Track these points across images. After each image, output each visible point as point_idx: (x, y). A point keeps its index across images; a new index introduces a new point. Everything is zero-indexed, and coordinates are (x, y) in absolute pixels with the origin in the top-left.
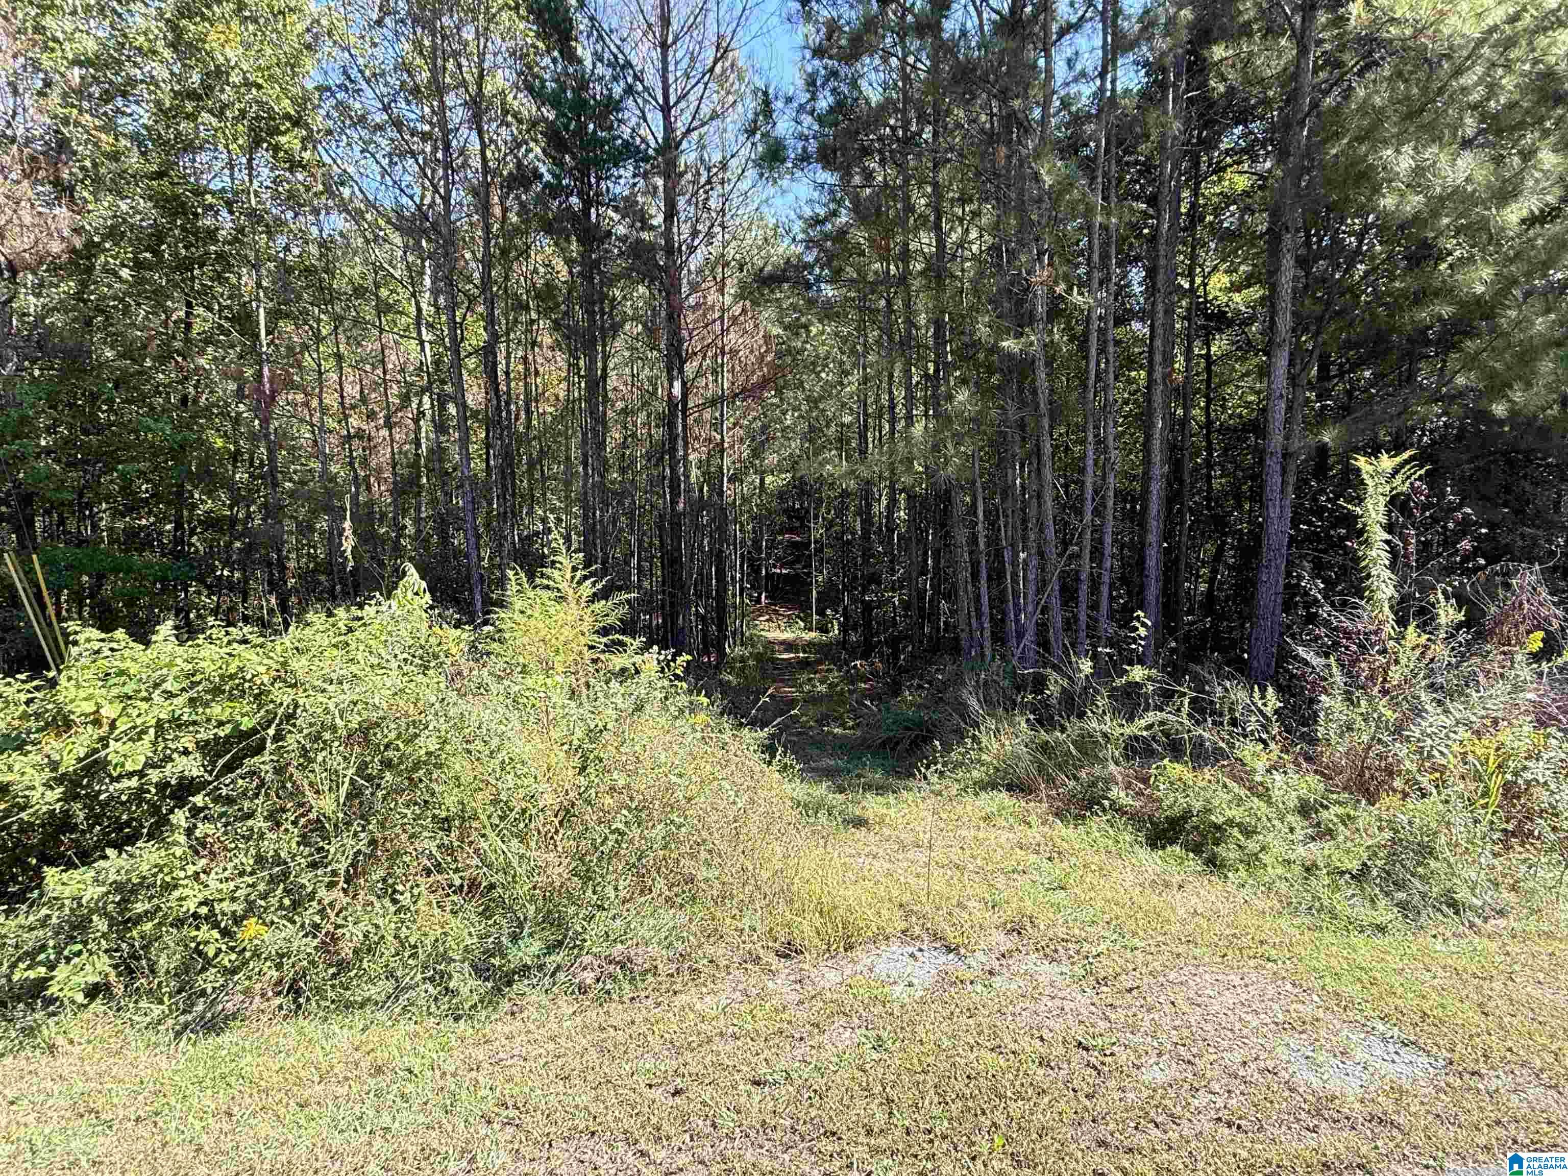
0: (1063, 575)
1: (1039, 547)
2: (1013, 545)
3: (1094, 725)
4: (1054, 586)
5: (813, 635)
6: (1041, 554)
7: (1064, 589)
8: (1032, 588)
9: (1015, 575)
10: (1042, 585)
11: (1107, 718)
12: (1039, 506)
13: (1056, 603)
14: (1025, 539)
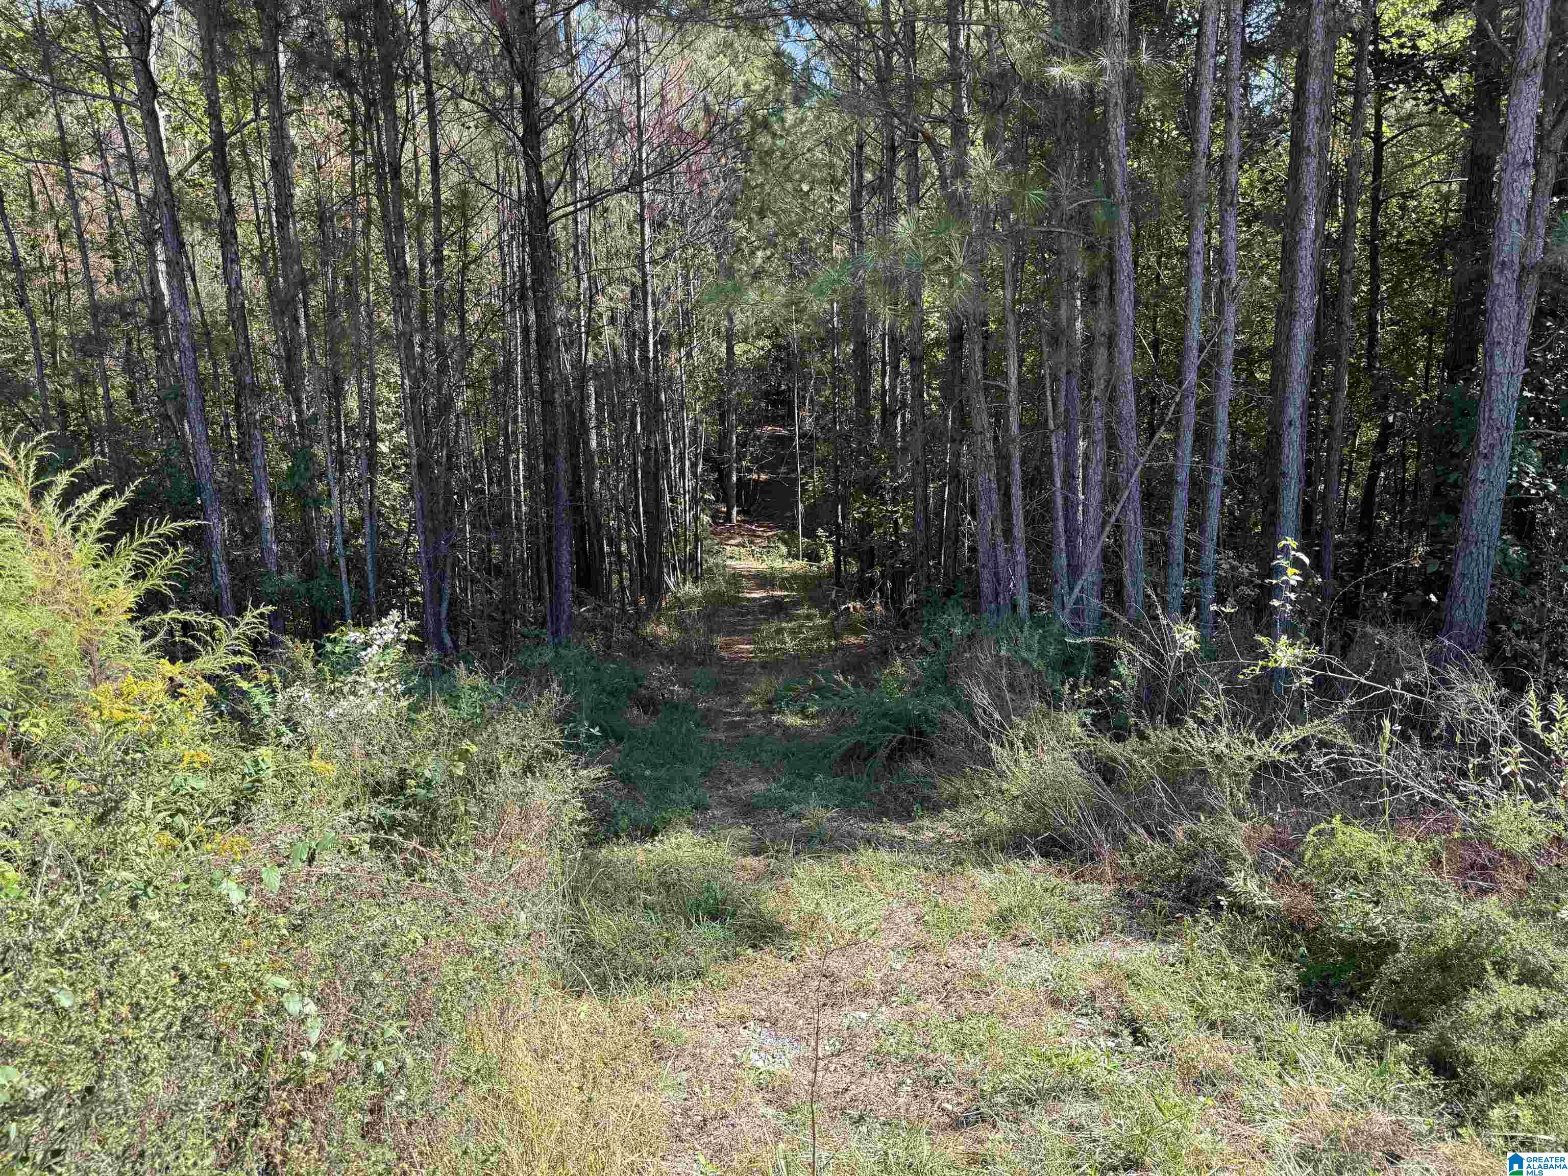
0: (1148, 475)
1: (1109, 428)
2: (1067, 425)
3: (1200, 743)
4: (1132, 490)
5: (799, 565)
6: (1112, 440)
7: (1147, 496)
8: (1096, 495)
9: (1069, 476)
10: (1112, 493)
11: (1223, 731)
12: (1111, 359)
13: (1134, 518)
14: (1087, 415)
